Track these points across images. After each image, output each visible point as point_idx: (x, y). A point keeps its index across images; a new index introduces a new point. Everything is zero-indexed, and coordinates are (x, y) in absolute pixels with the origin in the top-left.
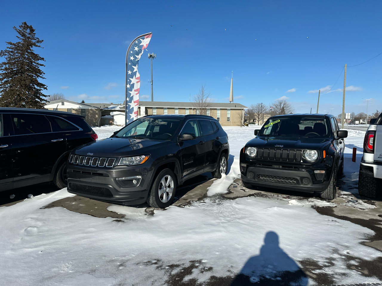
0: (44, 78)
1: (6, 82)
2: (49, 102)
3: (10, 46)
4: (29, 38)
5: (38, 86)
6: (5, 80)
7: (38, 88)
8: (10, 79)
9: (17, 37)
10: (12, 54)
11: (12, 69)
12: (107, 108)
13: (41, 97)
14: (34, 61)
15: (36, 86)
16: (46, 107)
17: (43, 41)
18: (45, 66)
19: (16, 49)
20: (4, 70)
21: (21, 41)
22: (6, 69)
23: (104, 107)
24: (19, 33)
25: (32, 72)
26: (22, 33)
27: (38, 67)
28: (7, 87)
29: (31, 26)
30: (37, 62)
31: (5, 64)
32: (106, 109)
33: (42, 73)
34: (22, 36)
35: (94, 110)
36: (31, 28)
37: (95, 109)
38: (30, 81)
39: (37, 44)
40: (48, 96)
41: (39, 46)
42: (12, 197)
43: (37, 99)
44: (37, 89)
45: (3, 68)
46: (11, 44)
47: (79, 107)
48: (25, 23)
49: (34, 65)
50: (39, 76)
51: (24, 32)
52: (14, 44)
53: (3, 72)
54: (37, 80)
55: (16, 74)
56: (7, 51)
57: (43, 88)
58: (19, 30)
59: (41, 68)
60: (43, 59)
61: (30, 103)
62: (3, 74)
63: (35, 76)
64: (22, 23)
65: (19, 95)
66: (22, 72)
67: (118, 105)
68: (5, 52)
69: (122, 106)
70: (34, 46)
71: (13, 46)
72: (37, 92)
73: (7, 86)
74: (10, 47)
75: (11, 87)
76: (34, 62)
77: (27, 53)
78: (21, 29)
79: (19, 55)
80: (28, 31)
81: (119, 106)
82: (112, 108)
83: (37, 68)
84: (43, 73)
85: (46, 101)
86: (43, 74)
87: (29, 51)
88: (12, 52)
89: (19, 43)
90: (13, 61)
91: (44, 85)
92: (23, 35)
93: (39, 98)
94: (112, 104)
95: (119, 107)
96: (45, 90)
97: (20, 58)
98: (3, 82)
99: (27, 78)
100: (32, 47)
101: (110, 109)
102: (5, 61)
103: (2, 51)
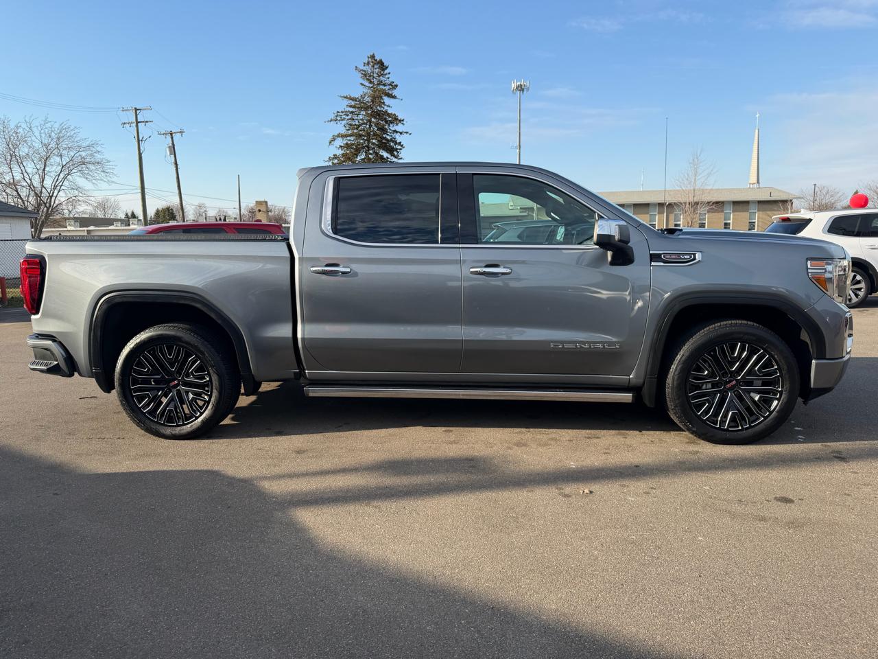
3: (347, 102)
4: (380, 83)
9: (362, 84)
11: (355, 144)
17: (398, 86)
20: (342, 147)
21: (368, 90)
22: (348, 146)
24: (364, 76)
26: (370, 76)
27: (395, 138)
29: (382, 60)
30: (393, 129)
31: (341, 136)
34: (369, 81)
36: (381, 63)
39: (392, 93)
41: (396, 98)
46: (348, 98)
48: (373, 57)
51: (373, 73)
52: (355, 99)
53: (339, 153)
56: (346, 112)
58: (364, 71)
59: (399, 138)
60: (402, 121)
62: (342, 155)
64: (368, 57)
68: (342, 114)
70: (387, 98)
71: (353, 103)
74: (347, 104)
78: (365, 68)
80: (378, 70)
88: (352, 112)
89: (364, 95)
102: (343, 131)
103: (338, 112)
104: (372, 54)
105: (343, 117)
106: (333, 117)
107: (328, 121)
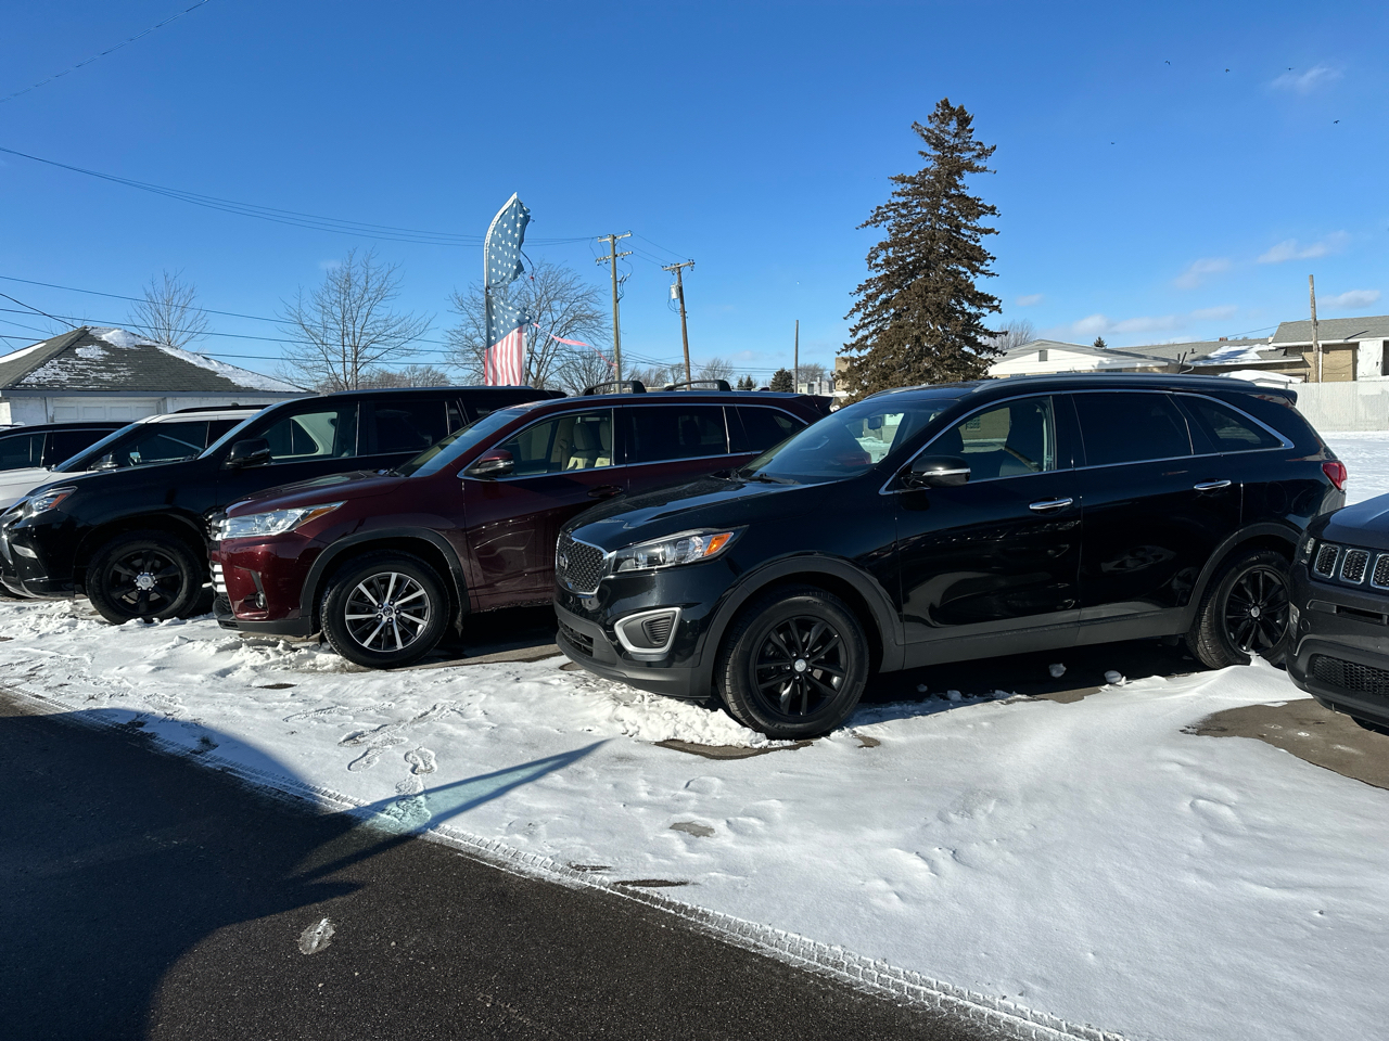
0: (993, 274)
1: (886, 302)
2: (1004, 355)
3: (899, 188)
4: (954, 148)
5: (972, 303)
6: (884, 296)
7: (973, 310)
8: (896, 291)
9: (922, 153)
10: (904, 212)
11: (903, 259)
12: (1207, 358)
13: (980, 339)
14: (964, 222)
15: (966, 305)
16: (993, 371)
17: (994, 148)
18: (997, 233)
19: (916, 193)
20: (881, 266)
21: (931, 163)
22: (888, 262)
23: (1194, 356)
24: (927, 139)
25: (958, 259)
26: (937, 138)
27: (978, 241)
28: (887, 319)
29: (962, 108)
30: (974, 225)
31: (884, 246)
32: (1201, 364)
33: (986, 259)
34: (936, 147)
35: (1155, 370)
36: (961, 114)
37: (1159, 367)
38: (950, 289)
39: (979, 164)
40: (1003, 333)
41: (984, 169)
42: (1058, 671)
43: (966, 349)
44: (969, 314)
45: (879, 261)
46: (902, 180)
47: (1101, 363)
48: (946, 104)
49: (964, 235)
50: (978, 270)
51: (942, 131)
52: (912, 180)
53: (879, 274)
54: (972, 286)
55: (913, 275)
56: (893, 205)
57: (988, 307)
58: (928, 130)
59: (985, 242)
60: (992, 210)
61: (948, 362)
62: (880, 279)
63: (965, 273)
64: (938, 105)
65: (918, 339)
66: (927, 267)
67: (1250, 342)
68: (886, 210)
69: (1271, 347)
70: (966, 173)
71: (909, 186)
72: (970, 325)
73: (886, 316)
74: (900, 191)
75: (897, 316)
76: (966, 227)
77: (945, 201)
78: (931, 127)
79: (924, 211)
80: (953, 126)
81: (1258, 347)
82: (1224, 357)
83: (973, 243)
84: (991, 258)
85: (994, 351)
86: (989, 262)
87: (953, 192)
88: (904, 205)
89: (926, 171)
90: (907, 234)
91: (992, 299)
92: (938, 144)
93: (973, 343)
94: (1223, 341)
95: (1258, 353)
96: (995, 313)
97: (924, 222)
98: (877, 303)
99: (942, 281)
100: (961, 177)
101: (1216, 363)
102: (886, 237)
103: (879, 208)
104: (943, 99)
105: (889, 214)
106: (868, 217)
107: (863, 226)
